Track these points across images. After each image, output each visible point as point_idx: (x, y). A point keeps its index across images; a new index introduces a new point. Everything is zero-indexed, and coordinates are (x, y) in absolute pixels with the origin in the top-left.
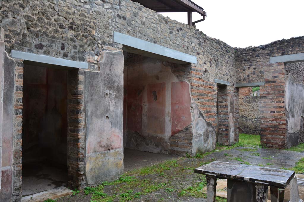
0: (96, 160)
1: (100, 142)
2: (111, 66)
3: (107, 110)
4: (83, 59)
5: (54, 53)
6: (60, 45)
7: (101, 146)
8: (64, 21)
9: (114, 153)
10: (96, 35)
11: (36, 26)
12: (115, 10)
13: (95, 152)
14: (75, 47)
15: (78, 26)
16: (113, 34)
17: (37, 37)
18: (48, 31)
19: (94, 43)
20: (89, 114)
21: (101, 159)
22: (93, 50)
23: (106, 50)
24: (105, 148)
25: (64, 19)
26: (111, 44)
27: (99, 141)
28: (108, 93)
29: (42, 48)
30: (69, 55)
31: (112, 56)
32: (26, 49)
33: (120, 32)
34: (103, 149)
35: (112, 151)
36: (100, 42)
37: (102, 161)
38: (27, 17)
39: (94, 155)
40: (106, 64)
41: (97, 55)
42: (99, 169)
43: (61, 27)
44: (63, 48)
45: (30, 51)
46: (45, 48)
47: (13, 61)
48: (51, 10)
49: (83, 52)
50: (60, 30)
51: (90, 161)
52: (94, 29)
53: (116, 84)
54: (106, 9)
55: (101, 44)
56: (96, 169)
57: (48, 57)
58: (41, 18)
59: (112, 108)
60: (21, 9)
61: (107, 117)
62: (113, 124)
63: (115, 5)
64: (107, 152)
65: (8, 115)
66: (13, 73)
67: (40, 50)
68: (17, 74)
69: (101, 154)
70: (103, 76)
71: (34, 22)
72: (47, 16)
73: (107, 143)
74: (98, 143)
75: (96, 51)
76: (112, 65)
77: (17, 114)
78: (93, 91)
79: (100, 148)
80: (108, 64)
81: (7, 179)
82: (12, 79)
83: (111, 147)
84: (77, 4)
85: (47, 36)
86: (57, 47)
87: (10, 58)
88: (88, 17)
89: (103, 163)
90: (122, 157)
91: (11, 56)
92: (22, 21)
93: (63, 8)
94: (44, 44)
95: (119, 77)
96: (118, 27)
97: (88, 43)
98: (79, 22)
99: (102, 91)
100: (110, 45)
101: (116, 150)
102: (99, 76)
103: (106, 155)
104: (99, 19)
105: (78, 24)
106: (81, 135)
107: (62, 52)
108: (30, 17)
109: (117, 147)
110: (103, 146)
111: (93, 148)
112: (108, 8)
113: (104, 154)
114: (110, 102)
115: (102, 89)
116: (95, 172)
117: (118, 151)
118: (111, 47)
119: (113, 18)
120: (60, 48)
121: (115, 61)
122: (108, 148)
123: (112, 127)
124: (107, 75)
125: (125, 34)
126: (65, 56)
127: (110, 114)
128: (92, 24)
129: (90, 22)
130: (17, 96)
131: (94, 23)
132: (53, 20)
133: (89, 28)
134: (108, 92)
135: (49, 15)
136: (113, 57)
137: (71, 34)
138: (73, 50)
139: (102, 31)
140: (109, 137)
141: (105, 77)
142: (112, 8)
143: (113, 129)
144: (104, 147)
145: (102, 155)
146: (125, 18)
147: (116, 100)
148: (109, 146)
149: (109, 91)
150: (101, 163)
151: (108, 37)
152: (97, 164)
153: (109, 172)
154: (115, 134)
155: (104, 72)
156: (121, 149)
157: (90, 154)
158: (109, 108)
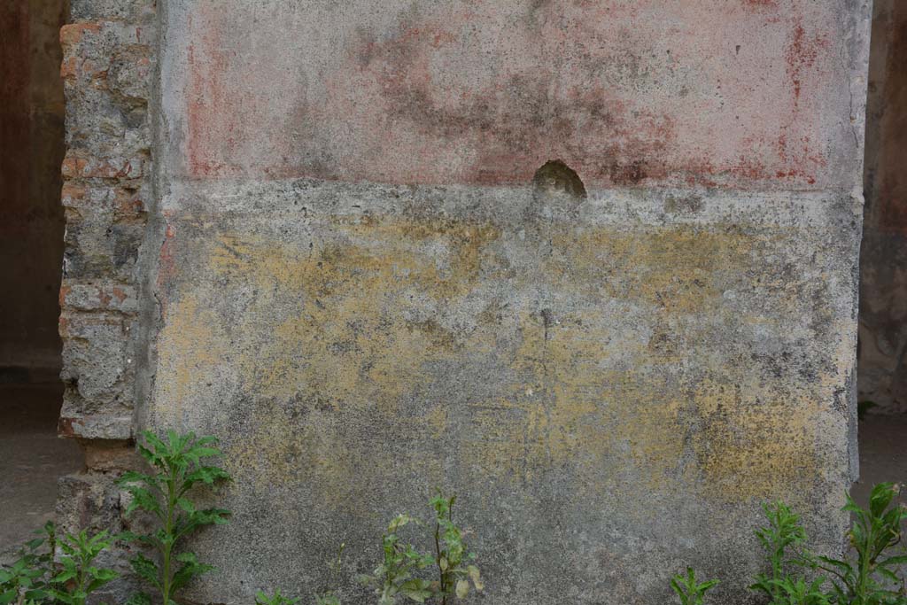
0: (321, 289)
1: (402, 48)
7: (414, 106)
9: (657, 243)
13: (319, 171)
24: (495, 145)
27: (383, 28)
34: (458, 156)
37: (430, 326)
39: (297, 216)
42: (379, 428)
51: (223, 283)
56: (317, 421)
64: (530, 216)
69: (421, 220)
74: (366, 59)
79: (405, 131)
89: (442, 354)
90: (820, 326)
101: (694, 205)
110: (447, 100)
111: (281, 108)
116: (293, 452)
117: (734, 229)
122: (547, 151)
144: (476, 119)
145: (439, 246)
148: (565, 127)
150: (406, 348)
152: (341, 347)
153: (550, 511)
156: (815, 208)
157: (221, 195)
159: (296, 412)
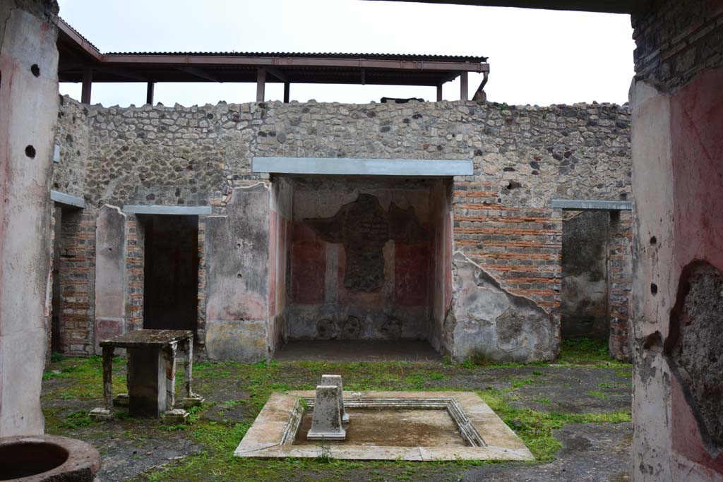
0: (221, 330)
1: (228, 308)
2: (245, 207)
3: (239, 266)
4: (205, 203)
5: (166, 201)
6: (175, 191)
7: (228, 313)
8: (181, 162)
9: (250, 325)
10: (226, 168)
11: (149, 175)
12: (255, 127)
13: (220, 319)
14: (194, 190)
15: (199, 163)
16: (250, 161)
17: (149, 188)
18: (163, 178)
19: (220, 181)
20: (211, 270)
21: (230, 331)
22: (220, 190)
23: (239, 186)
24: (236, 317)
25: (182, 159)
26: (248, 177)
27: (226, 306)
28: (241, 244)
29: (153, 199)
30: (186, 200)
31: (247, 193)
32: (138, 202)
33: (264, 156)
34: (233, 318)
35: (246, 322)
36: (229, 177)
37: (231, 333)
38: (142, 169)
39: (218, 323)
40: (236, 205)
41: (226, 195)
42: (227, 342)
43: (178, 169)
44: (178, 194)
45: (141, 203)
46: (157, 198)
47: (123, 216)
48: (166, 154)
49: (205, 195)
50: (177, 173)
51: (212, 330)
52: (222, 162)
53: (254, 231)
54: (241, 130)
55: (231, 180)
56: (221, 342)
57: (161, 206)
58: (155, 166)
59: (247, 263)
60: (134, 163)
61: (240, 275)
62: (249, 285)
63: (255, 121)
64: (239, 323)
65: (119, 268)
66: (124, 227)
67: (151, 201)
68: (129, 228)
69: (230, 323)
70: (233, 221)
71: (148, 172)
72: (161, 162)
73: (238, 309)
74: (225, 309)
75: (225, 189)
76: (246, 204)
77: (128, 268)
78: (217, 242)
79: (228, 316)
80: (240, 204)
81: (119, 330)
82: (123, 234)
83: (245, 317)
84: (197, 137)
85: (162, 183)
86: (170, 193)
87: (120, 213)
88: (214, 149)
89: (232, 336)
90: (265, 333)
91: (122, 212)
92: (135, 174)
93: (180, 147)
94: (155, 193)
95: (260, 221)
96: (260, 150)
97: (212, 182)
98: (201, 158)
99: (230, 241)
100: (245, 179)
101: (254, 322)
102: (227, 221)
103: (238, 326)
104: (229, 147)
105: (199, 161)
106: (201, 295)
107: (177, 198)
108: (143, 167)
109: (256, 317)
110: (232, 313)
111: (217, 313)
112: (244, 128)
113: (234, 325)
114: (245, 255)
115: (231, 238)
116: (219, 345)
117: (257, 324)
118: (247, 180)
119: (251, 138)
120: (174, 194)
121: (252, 199)
122: (241, 317)
123: (247, 289)
124: (239, 219)
125: (274, 156)
126: (181, 202)
127: (243, 272)
128: (220, 156)
129: (216, 154)
130: (128, 250)
131: (222, 154)
132: (168, 164)
133: (214, 163)
134: (240, 241)
135: (163, 160)
136: (249, 194)
137: (189, 175)
138: (191, 194)
139: (234, 161)
140: (243, 302)
141: (235, 222)
142: (250, 126)
143: (250, 292)
144: (234, 314)
145: (231, 326)
146: (273, 134)
147: (255, 252)
148: (242, 315)
149: (242, 240)
150: (228, 335)
151: (243, 167)
152: (223, 335)
153: (242, 350)
154: (252, 299)
155: (235, 216)
156: (264, 322)
157: (212, 321)
158: (242, 263)
159: (219, 341)
